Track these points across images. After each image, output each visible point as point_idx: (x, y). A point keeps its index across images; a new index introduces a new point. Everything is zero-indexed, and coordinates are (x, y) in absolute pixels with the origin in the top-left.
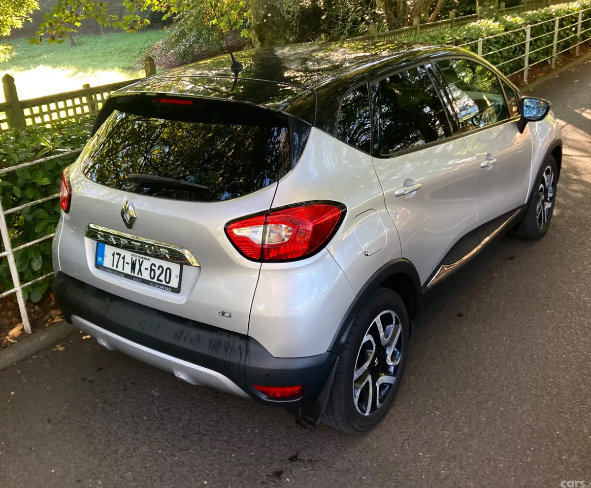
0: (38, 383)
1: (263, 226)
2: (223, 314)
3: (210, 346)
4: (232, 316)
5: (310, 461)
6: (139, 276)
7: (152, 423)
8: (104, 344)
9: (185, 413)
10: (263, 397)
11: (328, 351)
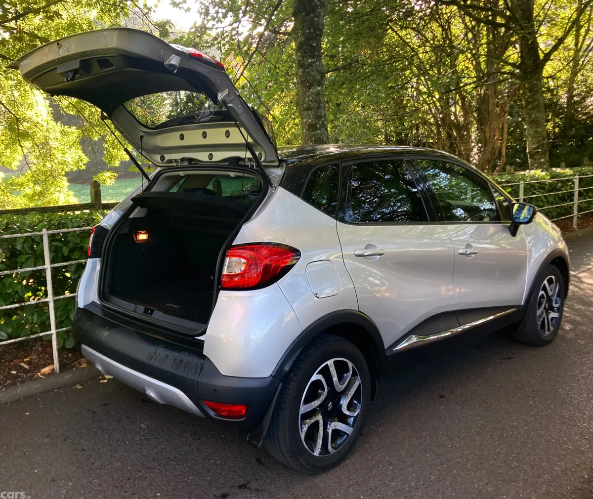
0: (51, 409)
3: (173, 364)
5: (257, 490)
7: (132, 447)
8: (100, 368)
9: (162, 443)
10: (212, 414)
11: (271, 376)
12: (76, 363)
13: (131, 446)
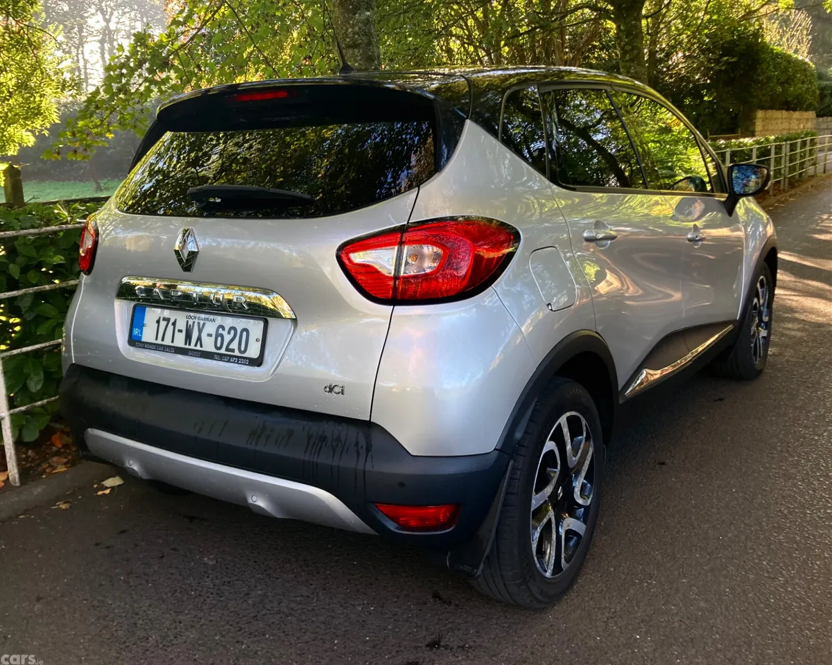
0: (25, 550)
1: (396, 247)
2: (331, 389)
3: (307, 448)
4: (345, 392)
5: (463, 647)
6: (198, 348)
7: (205, 600)
8: (136, 467)
9: (256, 586)
10: (392, 526)
11: (495, 449)
12: (45, 466)
13: (202, 599)
